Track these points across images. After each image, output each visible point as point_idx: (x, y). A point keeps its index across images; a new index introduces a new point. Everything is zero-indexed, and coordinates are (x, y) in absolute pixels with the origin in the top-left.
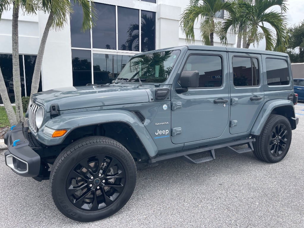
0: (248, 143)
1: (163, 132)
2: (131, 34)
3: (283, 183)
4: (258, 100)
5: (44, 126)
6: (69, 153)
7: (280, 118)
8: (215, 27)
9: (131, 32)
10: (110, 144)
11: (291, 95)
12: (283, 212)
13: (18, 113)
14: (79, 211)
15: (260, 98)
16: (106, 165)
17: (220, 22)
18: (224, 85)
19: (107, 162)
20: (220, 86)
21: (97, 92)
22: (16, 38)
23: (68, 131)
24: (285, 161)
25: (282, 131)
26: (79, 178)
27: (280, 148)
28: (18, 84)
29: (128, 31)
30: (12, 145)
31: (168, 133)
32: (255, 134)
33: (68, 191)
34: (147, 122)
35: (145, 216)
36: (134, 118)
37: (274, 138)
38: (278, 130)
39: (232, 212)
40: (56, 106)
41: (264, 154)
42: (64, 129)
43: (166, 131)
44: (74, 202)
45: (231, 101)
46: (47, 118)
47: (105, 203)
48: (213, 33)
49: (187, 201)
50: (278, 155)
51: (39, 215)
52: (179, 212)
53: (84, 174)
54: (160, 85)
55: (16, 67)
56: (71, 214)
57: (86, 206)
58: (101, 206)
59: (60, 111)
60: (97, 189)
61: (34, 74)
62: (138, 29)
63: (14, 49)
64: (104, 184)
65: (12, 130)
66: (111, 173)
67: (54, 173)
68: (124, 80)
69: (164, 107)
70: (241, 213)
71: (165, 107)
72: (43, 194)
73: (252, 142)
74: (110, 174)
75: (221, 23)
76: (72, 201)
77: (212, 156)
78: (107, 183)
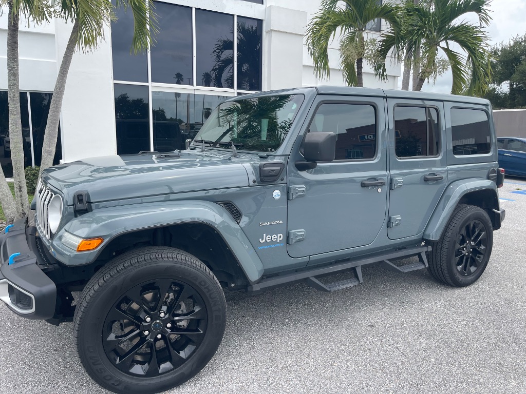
0: (419, 255)
1: (274, 237)
2: (218, 57)
3: (477, 322)
4: (436, 180)
5: (63, 230)
6: (107, 277)
7: (473, 210)
8: (366, 48)
9: (219, 53)
10: (180, 260)
11: (493, 171)
12: (476, 375)
13: (19, 199)
14: (125, 379)
15: (441, 177)
16: (173, 297)
17: (374, 40)
18: (379, 155)
19: (175, 292)
20: (372, 157)
21: (161, 168)
22: (14, 66)
23: (106, 240)
24: (481, 284)
25: (477, 233)
26: (125, 321)
27: (473, 262)
28: (18, 148)
29: (215, 51)
30: (7, 262)
31: (281, 239)
32: (431, 239)
33: (105, 343)
34: (244, 220)
35: (241, 385)
36: (221, 216)
37: (463, 245)
38: (469, 232)
39: (390, 375)
40: (84, 194)
41: (446, 272)
42: (98, 238)
43: (279, 235)
44: (118, 362)
45: (391, 183)
46: (69, 214)
47: (171, 362)
48: (361, 59)
49: (314, 356)
50: (470, 274)
51: (56, 383)
52: (300, 377)
53: (135, 314)
54: (268, 156)
55: (15, 117)
56: (112, 382)
57: (138, 369)
58: (163, 369)
59: (92, 203)
60: (156, 340)
61: (47, 129)
62: (232, 48)
63: (11, 85)
64: (169, 331)
65: (7, 233)
66: (182, 311)
67: (81, 313)
68: (205, 143)
69: (274, 194)
70: (405, 378)
71: (277, 194)
72: (63, 345)
73: (426, 252)
74: (180, 312)
75: (376, 42)
76: (113, 362)
77: (357, 277)
78: (175, 328)
